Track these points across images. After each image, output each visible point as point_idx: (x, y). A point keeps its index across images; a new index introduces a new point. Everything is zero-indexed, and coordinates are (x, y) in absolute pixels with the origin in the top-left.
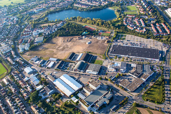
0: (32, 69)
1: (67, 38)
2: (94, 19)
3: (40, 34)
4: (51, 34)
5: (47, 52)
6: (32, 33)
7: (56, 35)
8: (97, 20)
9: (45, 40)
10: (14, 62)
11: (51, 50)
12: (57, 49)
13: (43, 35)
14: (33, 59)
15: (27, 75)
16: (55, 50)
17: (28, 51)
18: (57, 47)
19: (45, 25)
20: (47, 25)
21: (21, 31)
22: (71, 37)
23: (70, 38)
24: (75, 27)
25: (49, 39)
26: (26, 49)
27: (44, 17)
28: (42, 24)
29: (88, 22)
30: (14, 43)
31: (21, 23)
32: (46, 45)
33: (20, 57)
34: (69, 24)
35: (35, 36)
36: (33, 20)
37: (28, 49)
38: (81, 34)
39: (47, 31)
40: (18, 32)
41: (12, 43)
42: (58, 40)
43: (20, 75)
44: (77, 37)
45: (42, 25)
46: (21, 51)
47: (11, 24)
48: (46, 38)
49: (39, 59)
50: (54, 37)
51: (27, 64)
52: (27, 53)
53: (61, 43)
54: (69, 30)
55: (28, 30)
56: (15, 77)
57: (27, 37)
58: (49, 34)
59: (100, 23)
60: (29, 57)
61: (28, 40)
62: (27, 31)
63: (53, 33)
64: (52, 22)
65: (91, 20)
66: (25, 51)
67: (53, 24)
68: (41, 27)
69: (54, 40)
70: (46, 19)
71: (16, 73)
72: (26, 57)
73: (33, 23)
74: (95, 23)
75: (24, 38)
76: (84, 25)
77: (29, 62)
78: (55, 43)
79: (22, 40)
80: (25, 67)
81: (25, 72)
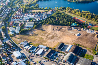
0: (21, 53)
1: (56, 27)
2: (83, 11)
3: (31, 19)
4: (41, 21)
5: (37, 38)
6: (23, 17)
7: (46, 23)
8: (86, 13)
9: (35, 26)
10: (3, 43)
11: (41, 36)
12: (46, 37)
13: (34, 20)
14: (22, 43)
15: (15, 59)
16: (44, 38)
17: (18, 34)
18: (47, 34)
19: (35, 11)
20: (37, 11)
21: (12, 14)
22: (61, 27)
23: (59, 27)
24: (64, 17)
25: (39, 25)
26: (16, 32)
27: (35, 3)
28: (32, 9)
29: (77, 13)
30: (5, 25)
31: (13, 5)
32: (36, 31)
33: (10, 39)
34: (58, 13)
35: (25, 20)
36: (25, 4)
37: (18, 32)
38: (71, 24)
39: (37, 17)
40: (9, 14)
41: (3, 24)
42: (47, 28)
43: (8, 58)
44: (66, 28)
45: (33, 11)
46: (11, 33)
47: (2, 6)
48: (36, 24)
49: (29, 44)
50: (44, 24)
51: (16, 47)
52: (17, 36)
53: (50, 31)
54: (58, 19)
55: (20, 14)
56: (3, 60)
57: (18, 20)
58: (39, 21)
59: (90, 16)
60: (19, 40)
61: (18, 24)
62: (18, 15)
63: (43, 20)
64: (42, 9)
65: (81, 12)
66: (15, 34)
67: (43, 11)
68: (31, 13)
69: (44, 27)
70: (36, 5)
71: (4, 56)
72: (16, 40)
73: (25, 7)
74: (84, 15)
75: (15, 20)
76: (73, 16)
77: (19, 46)
78: (44, 30)
79: (13, 22)
80: (14, 50)
81: (14, 56)
